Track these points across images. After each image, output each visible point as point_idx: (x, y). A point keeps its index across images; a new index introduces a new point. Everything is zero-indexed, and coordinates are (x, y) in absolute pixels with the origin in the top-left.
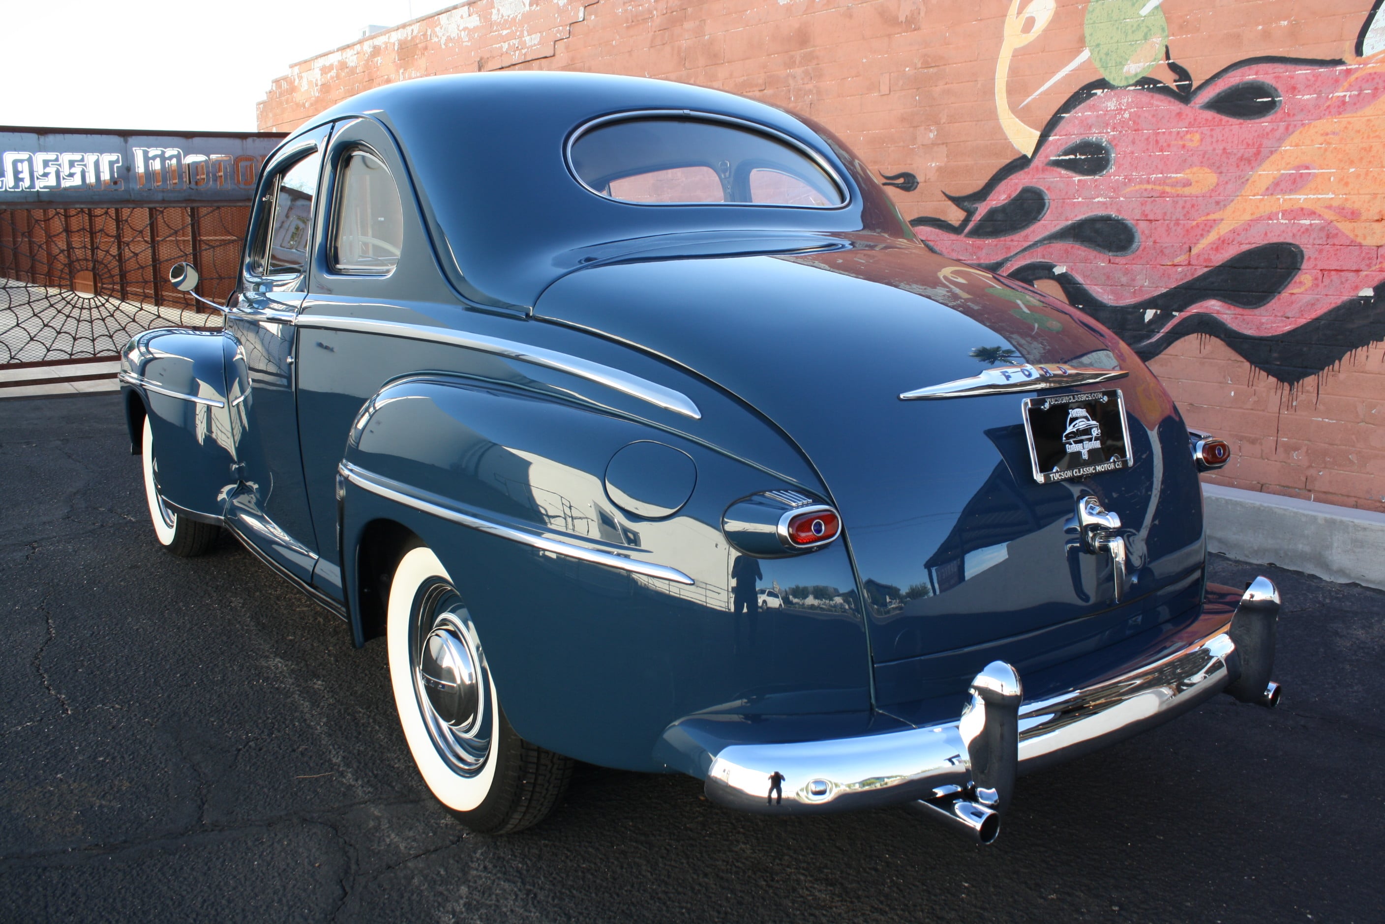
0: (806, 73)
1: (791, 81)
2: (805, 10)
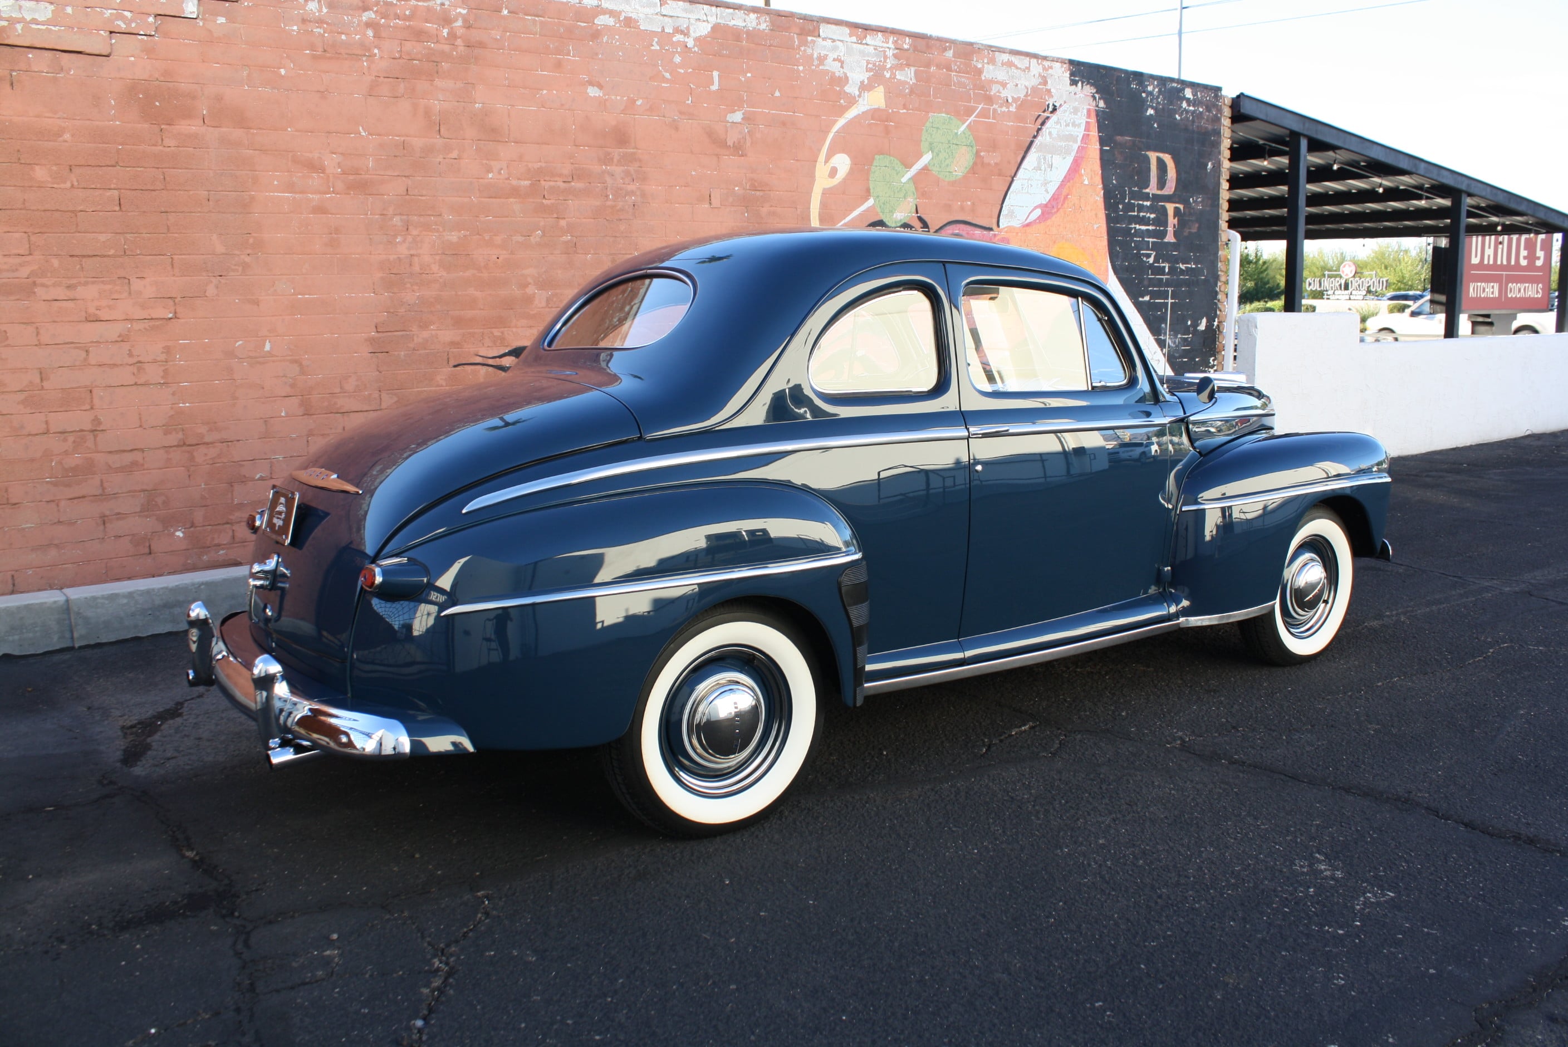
0: (627, 173)
1: (608, 179)
2: (623, 110)
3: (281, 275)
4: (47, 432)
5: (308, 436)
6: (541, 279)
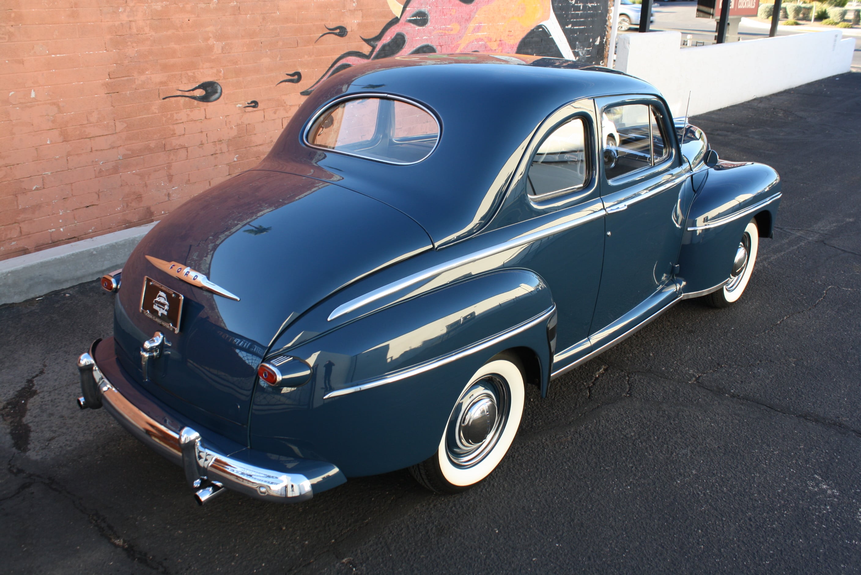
3: (38, 40)
5: (67, 156)
6: (218, 34)
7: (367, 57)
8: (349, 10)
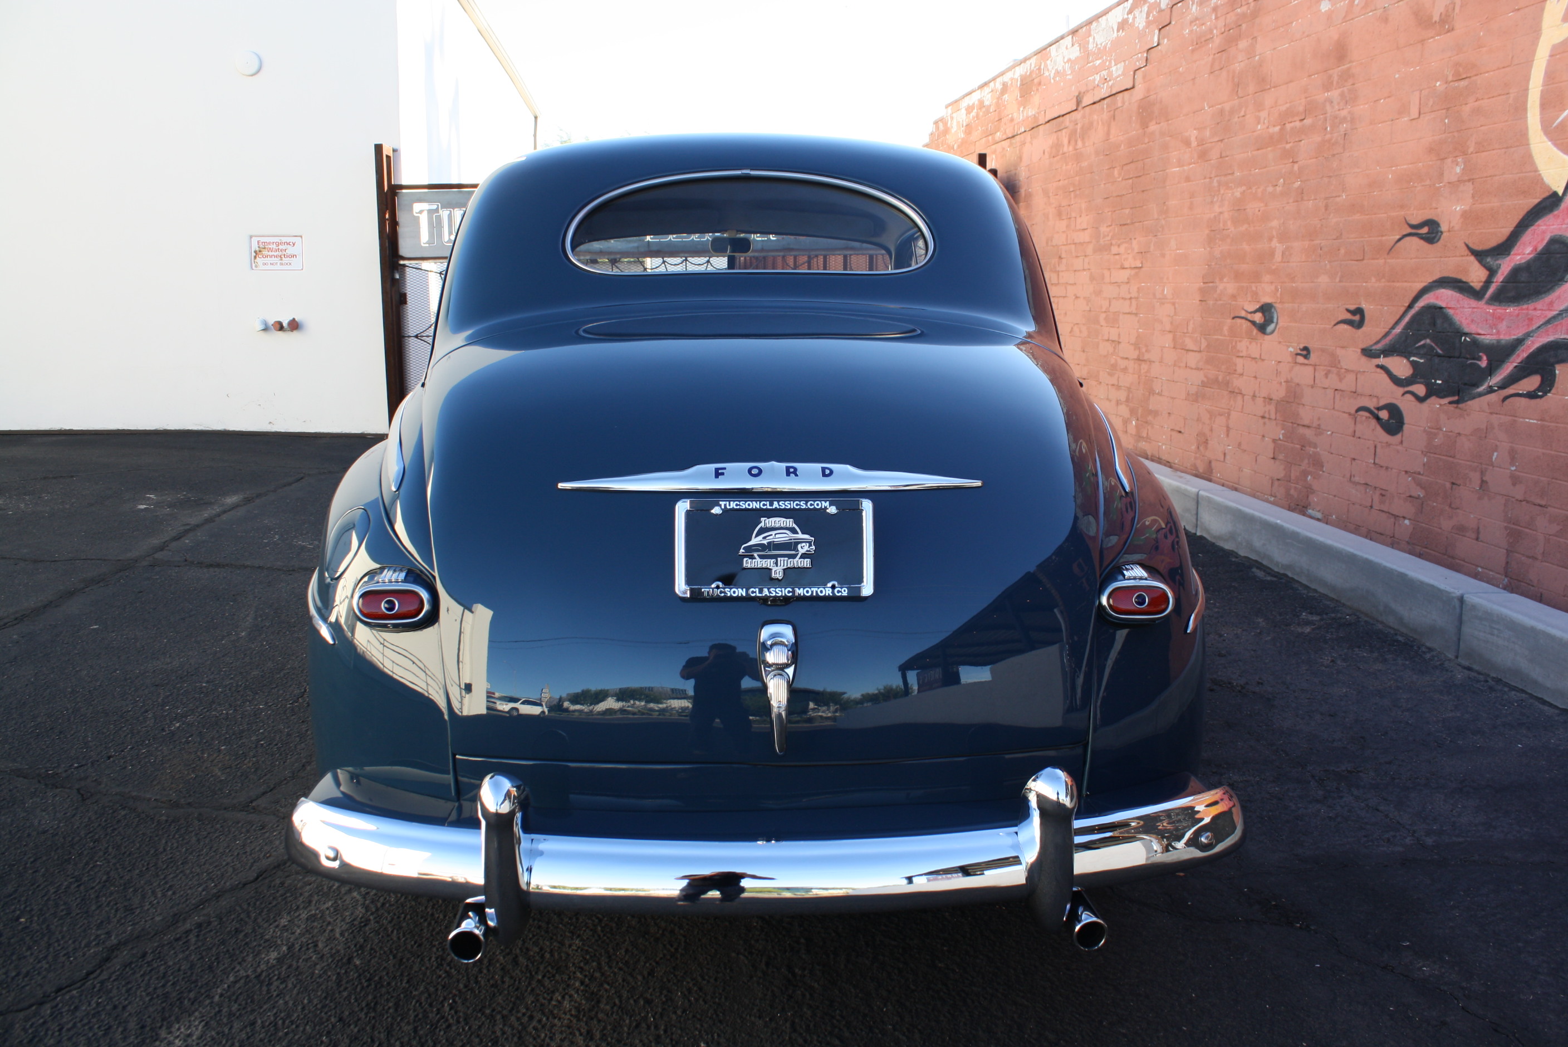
0: (1342, 95)
1: (1328, 107)
4: (1108, 340)
5: (1175, 365)
6: (1280, 232)
7: (1477, 294)
8: (1449, 183)
